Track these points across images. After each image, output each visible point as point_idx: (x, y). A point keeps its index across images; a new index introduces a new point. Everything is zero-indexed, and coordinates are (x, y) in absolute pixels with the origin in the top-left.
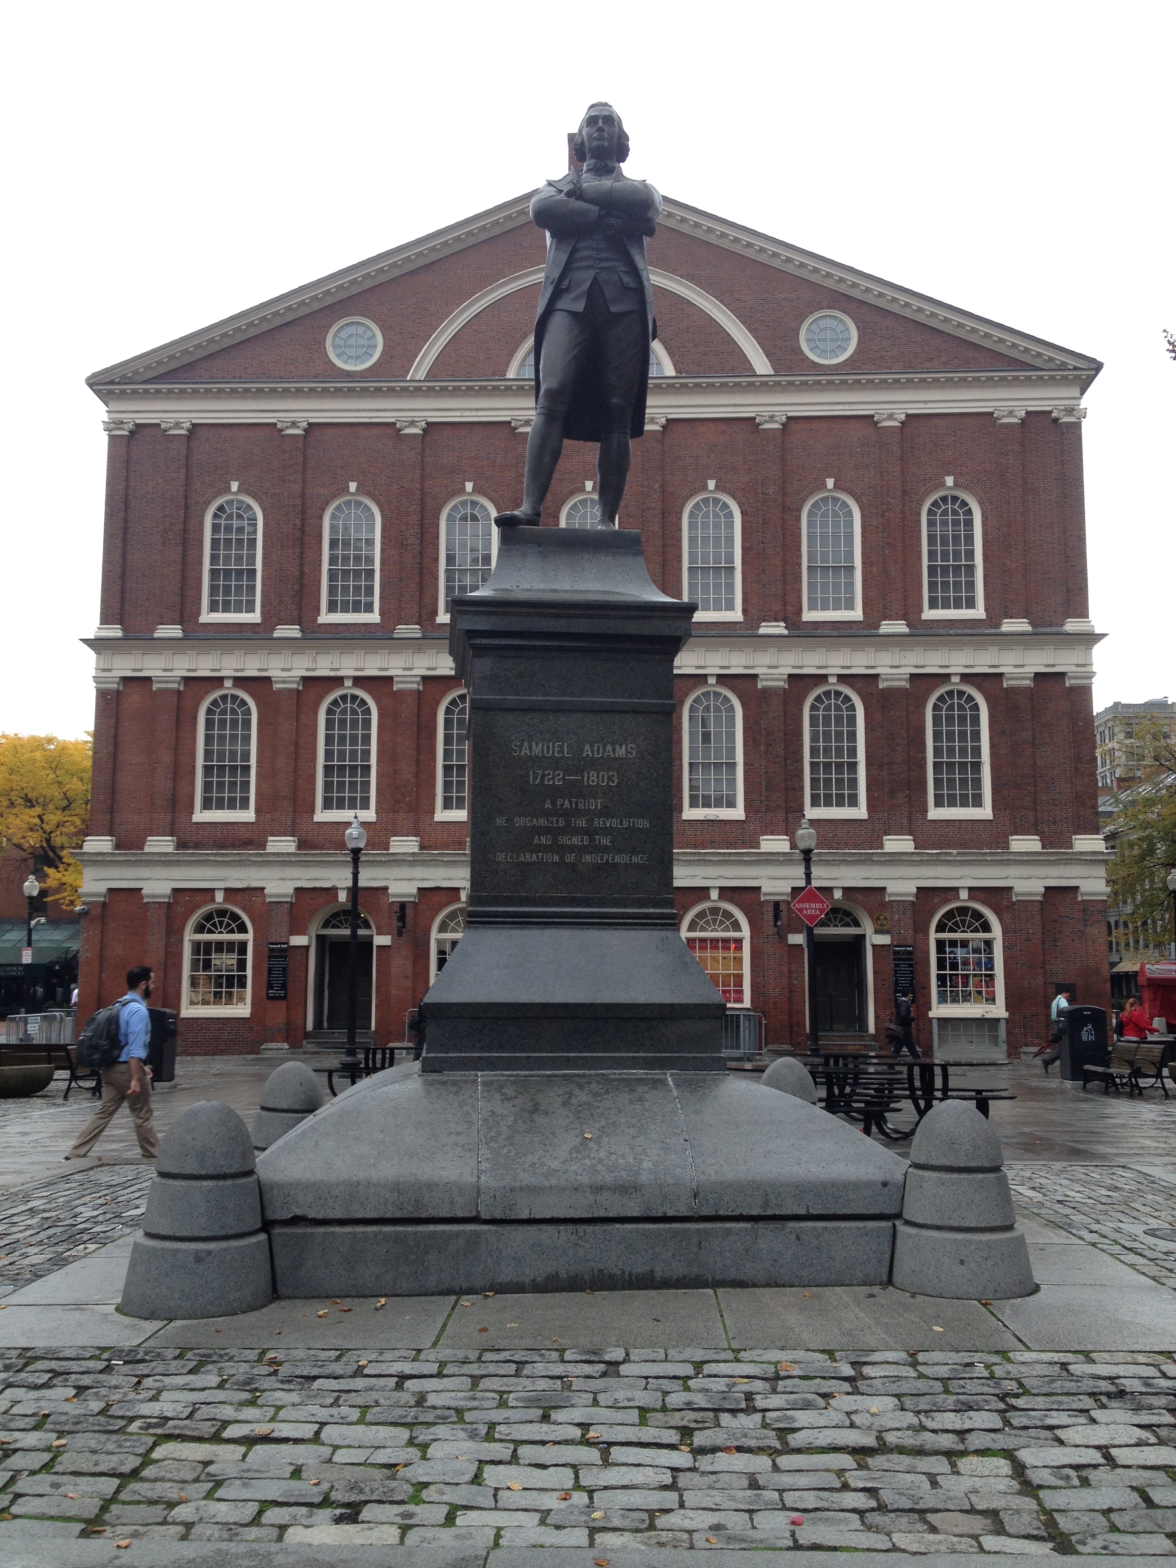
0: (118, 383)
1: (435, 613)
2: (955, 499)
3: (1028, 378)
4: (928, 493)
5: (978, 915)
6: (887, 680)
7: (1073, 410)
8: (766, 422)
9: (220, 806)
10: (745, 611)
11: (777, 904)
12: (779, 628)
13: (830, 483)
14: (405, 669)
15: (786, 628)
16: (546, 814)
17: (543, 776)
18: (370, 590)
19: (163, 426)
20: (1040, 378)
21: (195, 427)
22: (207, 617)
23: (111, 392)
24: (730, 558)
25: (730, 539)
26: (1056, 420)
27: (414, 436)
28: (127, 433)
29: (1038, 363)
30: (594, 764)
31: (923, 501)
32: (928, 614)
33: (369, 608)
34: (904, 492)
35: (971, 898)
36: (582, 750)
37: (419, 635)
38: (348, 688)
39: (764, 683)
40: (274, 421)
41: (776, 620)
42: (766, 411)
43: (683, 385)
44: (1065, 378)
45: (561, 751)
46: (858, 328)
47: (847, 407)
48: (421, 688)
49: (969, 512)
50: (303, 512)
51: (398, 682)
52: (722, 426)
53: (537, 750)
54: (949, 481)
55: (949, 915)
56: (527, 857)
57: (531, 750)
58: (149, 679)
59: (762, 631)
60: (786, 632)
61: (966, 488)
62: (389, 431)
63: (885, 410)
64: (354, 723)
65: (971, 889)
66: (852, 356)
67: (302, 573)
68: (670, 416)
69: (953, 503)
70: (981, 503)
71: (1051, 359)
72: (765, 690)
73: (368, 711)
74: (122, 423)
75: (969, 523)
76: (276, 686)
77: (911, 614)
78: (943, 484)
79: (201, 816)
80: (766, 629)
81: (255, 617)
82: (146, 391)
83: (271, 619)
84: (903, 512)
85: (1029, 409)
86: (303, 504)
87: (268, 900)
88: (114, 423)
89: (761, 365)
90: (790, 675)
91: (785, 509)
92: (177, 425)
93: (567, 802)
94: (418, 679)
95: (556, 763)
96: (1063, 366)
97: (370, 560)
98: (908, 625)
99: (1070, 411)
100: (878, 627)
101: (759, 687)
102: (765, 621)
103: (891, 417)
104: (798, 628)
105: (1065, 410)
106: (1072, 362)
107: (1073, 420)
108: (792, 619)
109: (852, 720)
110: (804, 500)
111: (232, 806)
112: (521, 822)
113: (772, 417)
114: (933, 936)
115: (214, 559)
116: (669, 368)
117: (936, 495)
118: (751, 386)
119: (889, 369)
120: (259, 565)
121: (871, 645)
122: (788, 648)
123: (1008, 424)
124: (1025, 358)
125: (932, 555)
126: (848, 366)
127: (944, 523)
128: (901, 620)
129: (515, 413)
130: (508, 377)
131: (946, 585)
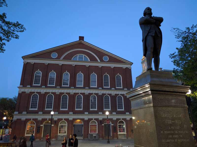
0: (25, 58)
1: (62, 85)
5: (123, 122)
6: (112, 94)
9: (33, 108)
10: (97, 86)
11: (101, 120)
13: (106, 73)
14: (58, 92)
18: (54, 82)
19: (31, 63)
20: (127, 64)
22: (34, 85)
24: (96, 80)
25: (96, 78)
27: (61, 65)
28: (26, 63)
32: (117, 87)
33: (54, 84)
34: (114, 75)
35: (122, 120)
37: (60, 88)
38: (50, 94)
40: (44, 63)
42: (100, 65)
43: (91, 62)
44: (129, 64)
46: (109, 58)
48: (59, 94)
49: (120, 77)
50: (47, 73)
55: (120, 122)
58: (25, 92)
60: (102, 89)
61: (120, 74)
62: (58, 65)
63: (112, 66)
65: (122, 119)
67: (46, 80)
68: (89, 65)
70: (122, 76)
76: (41, 93)
79: (30, 109)
80: (100, 88)
81: (40, 85)
82: (29, 59)
84: (114, 77)
85: (126, 67)
87: (38, 120)
89: (99, 61)
90: (102, 94)
91: (101, 75)
92: (33, 63)
97: (54, 79)
100: (111, 89)
101: (99, 95)
105: (130, 67)
108: (102, 87)
109: (109, 99)
110: (103, 75)
111: (34, 108)
114: (118, 124)
115: (35, 78)
116: (89, 60)
117: (117, 75)
118: (98, 63)
119: (112, 62)
120: (41, 79)
121: (111, 91)
122: (102, 91)
123: (124, 68)
124: (126, 62)
125: (117, 81)
126: (108, 61)
127: (118, 78)
128: (114, 88)
129: (72, 64)
130: (72, 60)
131: (118, 84)
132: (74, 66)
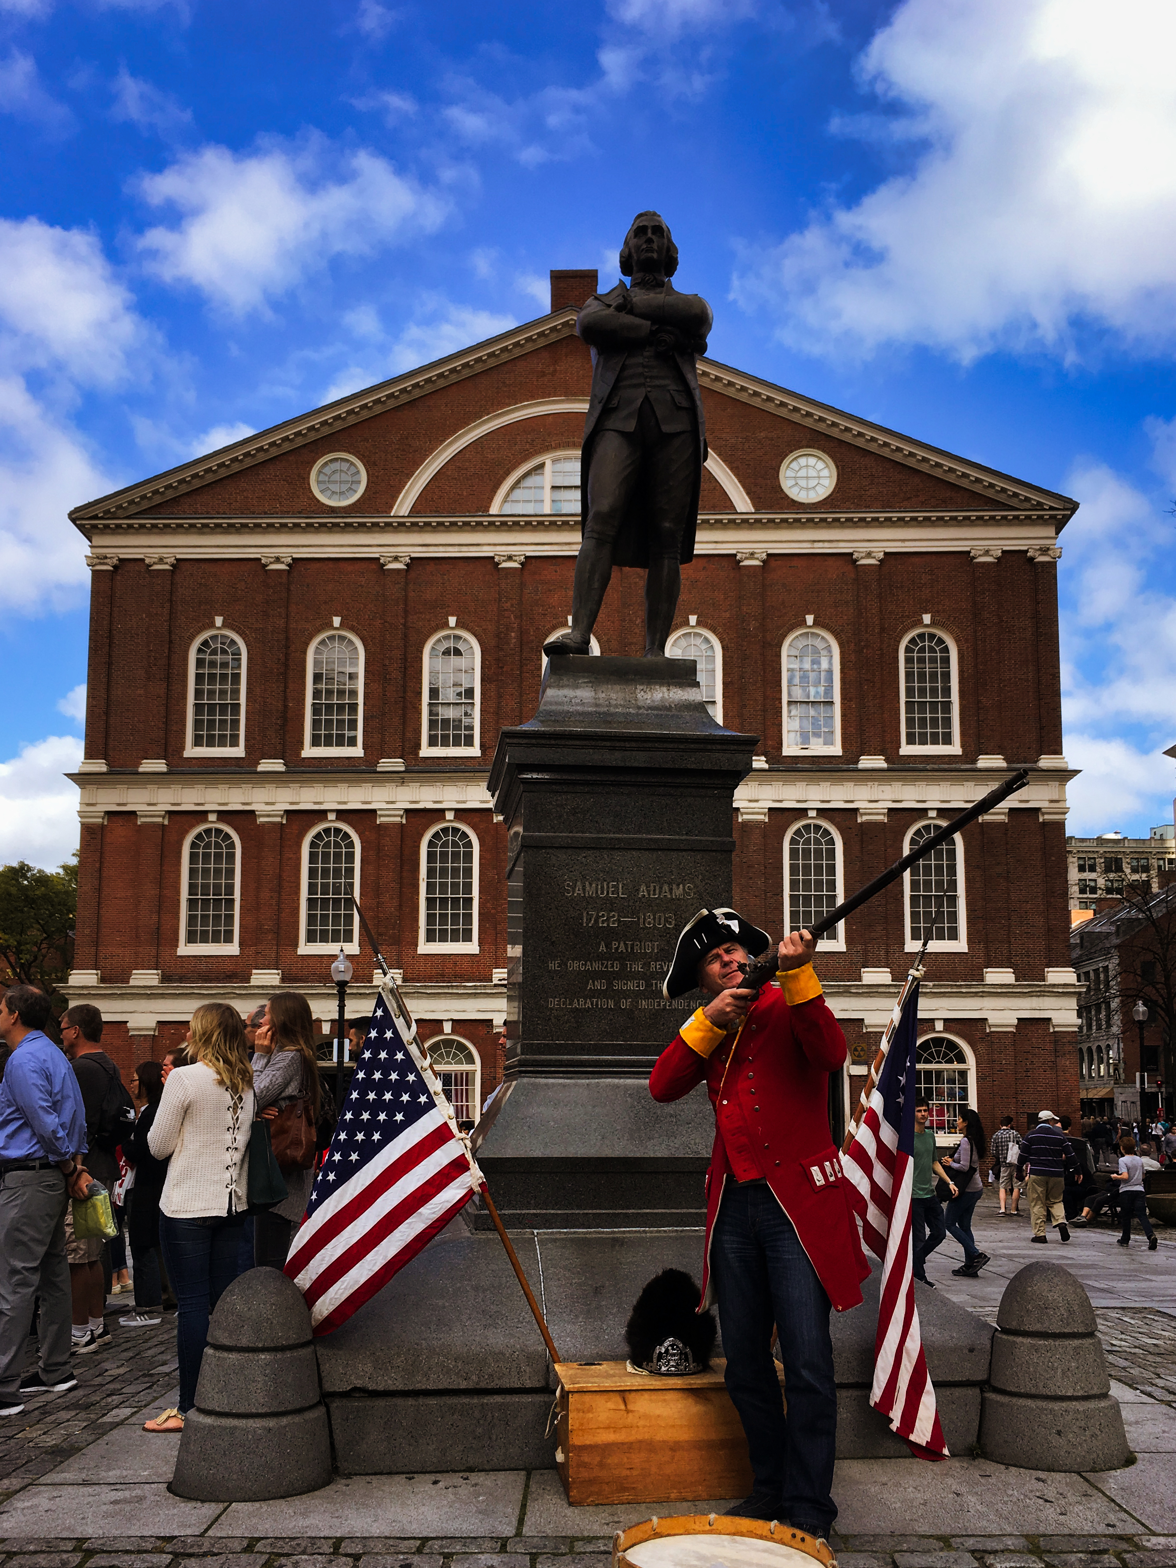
0: (102, 518)
1: (418, 746)
2: (932, 636)
3: (1004, 518)
4: (906, 630)
5: (952, 1046)
6: (866, 814)
7: (1048, 549)
8: (746, 558)
9: (204, 939)
12: (759, 762)
13: (810, 619)
14: (388, 803)
15: (766, 762)
16: (600, 957)
17: (598, 917)
18: (353, 724)
19: (147, 561)
20: (1016, 518)
21: (180, 562)
22: (191, 751)
23: (95, 527)
24: (711, 692)
25: (711, 674)
26: (1032, 559)
27: (398, 571)
28: (110, 568)
29: (1014, 502)
30: (649, 904)
31: (901, 638)
32: (906, 750)
33: (352, 742)
34: (883, 630)
35: (946, 1029)
36: (638, 890)
37: (403, 769)
38: (332, 821)
39: (745, 817)
40: (258, 556)
41: (757, 754)
42: (747, 548)
44: (1040, 517)
45: (616, 892)
46: (837, 467)
47: (826, 545)
48: (404, 821)
49: (946, 650)
50: (287, 647)
51: (381, 816)
52: (703, 562)
53: (590, 891)
54: (927, 618)
55: (924, 1046)
56: (581, 1004)
57: (584, 890)
58: (134, 813)
60: (766, 766)
61: (943, 626)
62: (374, 566)
63: (864, 547)
64: (338, 856)
65: (946, 1021)
66: (831, 494)
67: (286, 706)
69: (931, 641)
70: (957, 641)
71: (1027, 499)
72: (745, 824)
73: (351, 845)
74: (106, 558)
75: (946, 661)
76: (260, 820)
77: (889, 749)
78: (920, 622)
79: (185, 949)
81: (239, 752)
82: (130, 526)
83: (255, 752)
84: (882, 648)
85: (1005, 548)
86: (287, 638)
88: (98, 558)
89: (742, 503)
90: (770, 809)
91: (766, 645)
92: (162, 560)
93: (622, 944)
94: (401, 813)
95: (610, 904)
96: (1040, 506)
97: (353, 693)
98: (886, 760)
99: (1046, 550)
100: (857, 762)
101: (740, 820)
103: (869, 555)
104: (778, 762)
105: (1040, 549)
106: (1048, 502)
107: (1049, 559)
108: (773, 753)
109: (831, 854)
110: (785, 636)
111: (216, 939)
112: (575, 966)
113: (752, 554)
115: (198, 694)
117: (914, 633)
118: (734, 525)
119: (868, 508)
120: (243, 700)
121: (850, 780)
122: (769, 782)
123: (984, 563)
124: (1002, 498)
125: (910, 691)
126: (828, 503)
127: (921, 660)
128: (879, 755)
129: (499, 548)
130: (491, 513)
131: (923, 721)
132: (516, 569)
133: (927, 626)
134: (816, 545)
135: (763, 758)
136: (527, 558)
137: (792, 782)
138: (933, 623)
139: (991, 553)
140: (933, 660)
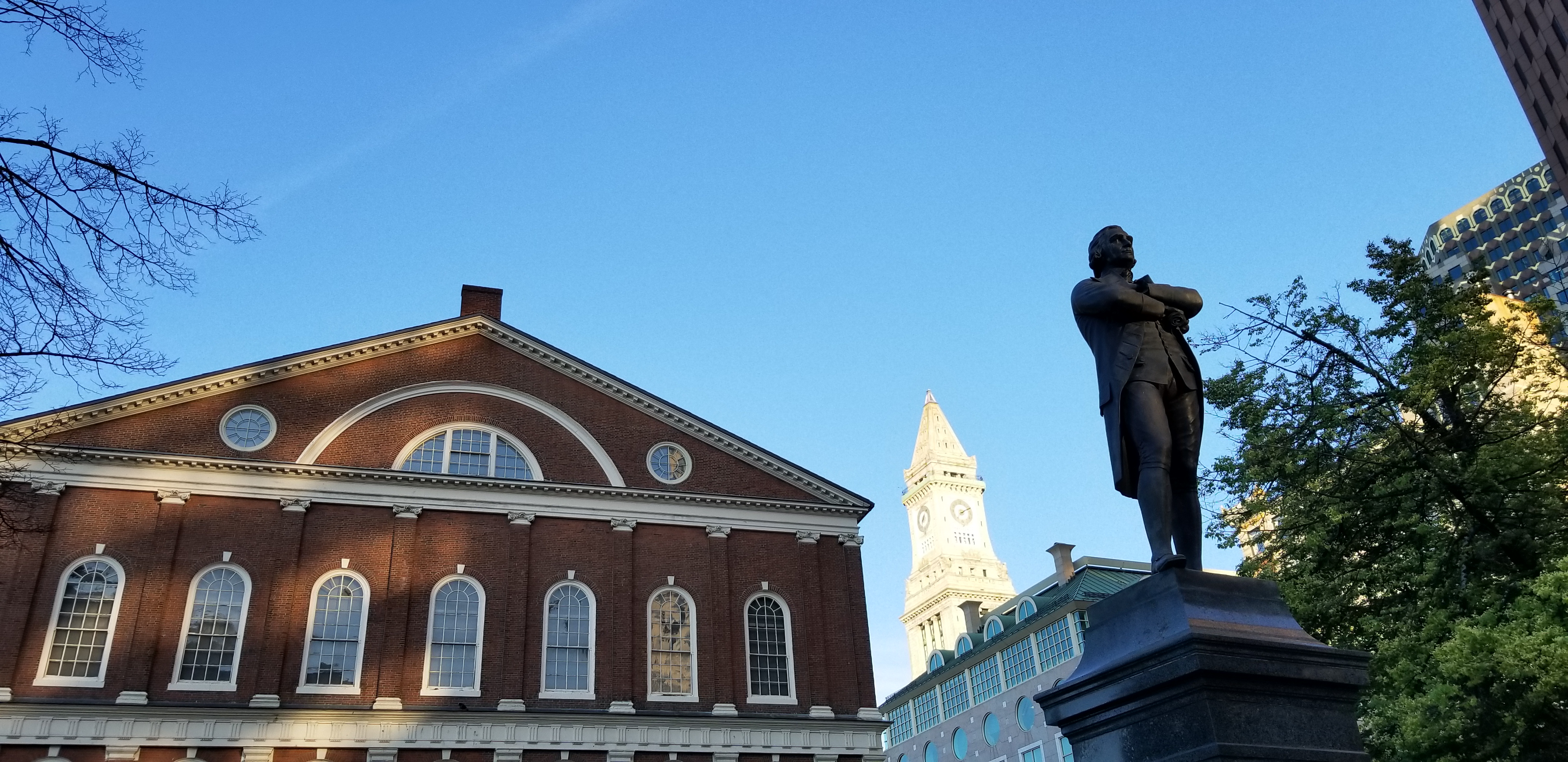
1: (296, 683)
2: (769, 600)
3: (821, 509)
4: (748, 595)
6: (720, 758)
7: (854, 536)
8: (619, 525)
10: (596, 691)
12: (627, 707)
13: (671, 580)
14: (258, 740)
15: (633, 707)
18: (229, 658)
19: (33, 486)
20: (829, 510)
21: (68, 489)
22: (42, 680)
24: (585, 642)
25: (586, 623)
26: (842, 543)
27: (296, 513)
29: (827, 498)
31: (745, 600)
32: (753, 699)
33: (226, 676)
34: (730, 591)
37: (278, 705)
38: (191, 759)
39: (613, 759)
40: (155, 490)
41: (626, 700)
42: (620, 516)
43: (551, 489)
44: (847, 511)
46: (692, 458)
47: (685, 519)
48: (271, 760)
49: (780, 612)
50: (171, 577)
51: (248, 755)
52: (581, 525)
54: (765, 585)
59: (612, 709)
60: (633, 711)
61: (778, 592)
62: (273, 508)
63: (715, 524)
66: (688, 479)
68: (538, 514)
69: (768, 604)
70: (789, 605)
71: (836, 497)
75: (781, 621)
76: (110, 756)
77: (738, 699)
78: (760, 588)
80: (615, 708)
81: (98, 682)
82: (23, 451)
84: (730, 609)
85: (823, 533)
86: (172, 569)
89: (615, 479)
90: (637, 753)
91: (634, 600)
92: (50, 486)
94: (270, 751)
96: (844, 503)
97: (232, 627)
98: (737, 708)
99: (852, 537)
100: (712, 709)
102: (614, 700)
103: (719, 530)
104: (644, 708)
105: (848, 536)
106: (852, 501)
107: (855, 544)
108: (638, 697)
110: (650, 593)
113: (625, 521)
115: (63, 620)
116: (537, 474)
117: (755, 597)
118: (608, 496)
119: (716, 492)
120: (112, 628)
121: (706, 725)
122: (635, 726)
123: (807, 543)
124: (817, 494)
125: (753, 646)
126: (685, 486)
127: (761, 620)
128: (730, 703)
129: (397, 500)
130: (393, 469)
131: (764, 672)
132: (413, 519)
133: (765, 591)
134: (676, 518)
135: (631, 703)
136: (423, 510)
137: (655, 726)
138: (770, 590)
139: (812, 536)
140: (770, 620)
